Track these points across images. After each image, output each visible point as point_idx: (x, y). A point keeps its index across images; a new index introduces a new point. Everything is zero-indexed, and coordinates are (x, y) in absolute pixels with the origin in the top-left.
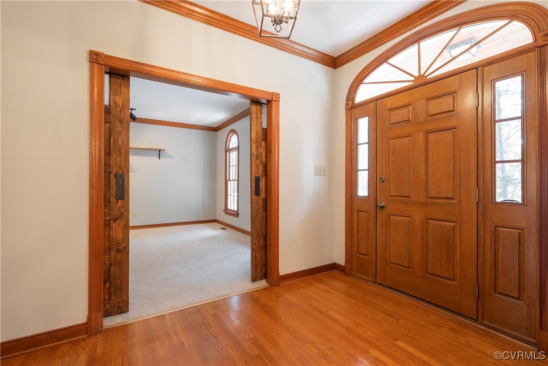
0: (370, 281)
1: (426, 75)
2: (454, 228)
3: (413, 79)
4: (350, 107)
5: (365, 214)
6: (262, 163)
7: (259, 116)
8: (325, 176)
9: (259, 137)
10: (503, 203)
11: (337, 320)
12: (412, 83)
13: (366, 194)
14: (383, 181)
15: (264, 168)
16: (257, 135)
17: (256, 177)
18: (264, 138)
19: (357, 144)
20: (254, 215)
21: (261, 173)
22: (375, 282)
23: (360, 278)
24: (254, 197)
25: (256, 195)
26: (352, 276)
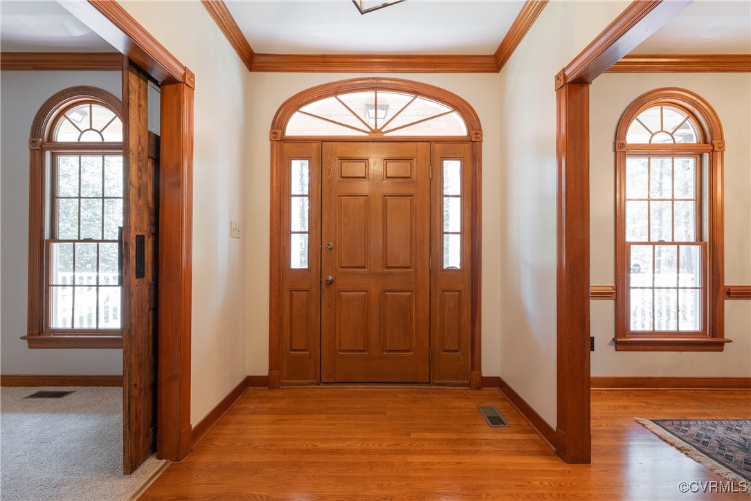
0: (312, 384)
1: (383, 130)
2: (410, 298)
3: (369, 131)
4: (279, 139)
5: (304, 294)
6: (148, 207)
7: (143, 103)
8: (239, 238)
9: (143, 150)
10: (448, 270)
11: (340, 450)
12: (368, 135)
13: (306, 266)
14: (331, 249)
15: (152, 219)
16: (140, 143)
17: (138, 237)
18: (152, 155)
19: (290, 196)
20: (134, 322)
21: (146, 227)
22: (320, 382)
23: (295, 385)
24: (135, 281)
25: (137, 278)
26: (281, 387)
